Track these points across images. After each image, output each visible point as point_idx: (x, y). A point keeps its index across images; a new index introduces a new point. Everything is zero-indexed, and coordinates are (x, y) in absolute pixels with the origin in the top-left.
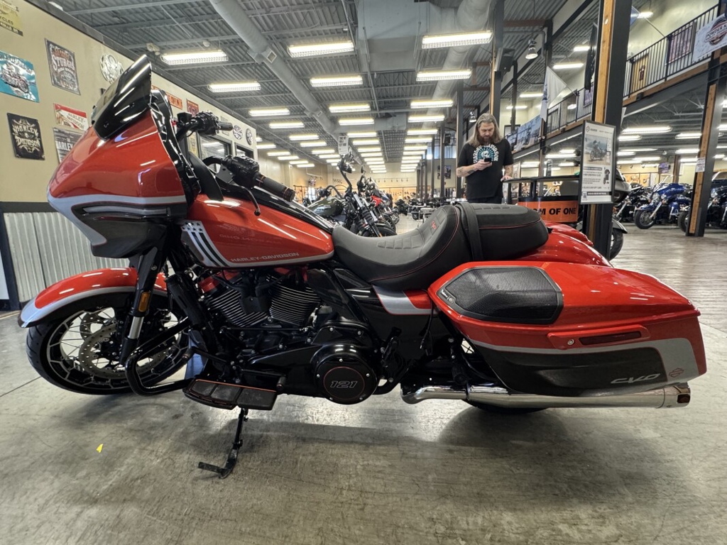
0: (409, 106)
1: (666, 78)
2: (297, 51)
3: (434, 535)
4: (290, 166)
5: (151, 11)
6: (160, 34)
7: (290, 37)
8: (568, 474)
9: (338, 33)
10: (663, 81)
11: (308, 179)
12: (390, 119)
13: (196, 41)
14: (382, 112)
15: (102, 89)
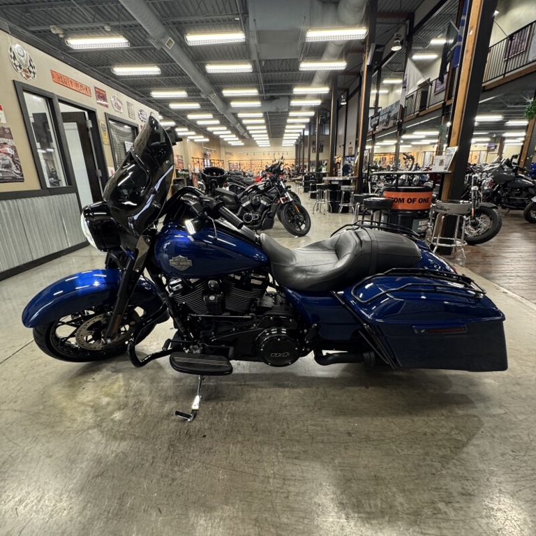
0: (292, 90)
1: (504, 74)
2: (194, 39)
4: (188, 141)
6: (62, 16)
9: (229, 21)
10: (502, 77)
11: (203, 151)
13: (98, 25)
14: (268, 95)
15: (14, 81)
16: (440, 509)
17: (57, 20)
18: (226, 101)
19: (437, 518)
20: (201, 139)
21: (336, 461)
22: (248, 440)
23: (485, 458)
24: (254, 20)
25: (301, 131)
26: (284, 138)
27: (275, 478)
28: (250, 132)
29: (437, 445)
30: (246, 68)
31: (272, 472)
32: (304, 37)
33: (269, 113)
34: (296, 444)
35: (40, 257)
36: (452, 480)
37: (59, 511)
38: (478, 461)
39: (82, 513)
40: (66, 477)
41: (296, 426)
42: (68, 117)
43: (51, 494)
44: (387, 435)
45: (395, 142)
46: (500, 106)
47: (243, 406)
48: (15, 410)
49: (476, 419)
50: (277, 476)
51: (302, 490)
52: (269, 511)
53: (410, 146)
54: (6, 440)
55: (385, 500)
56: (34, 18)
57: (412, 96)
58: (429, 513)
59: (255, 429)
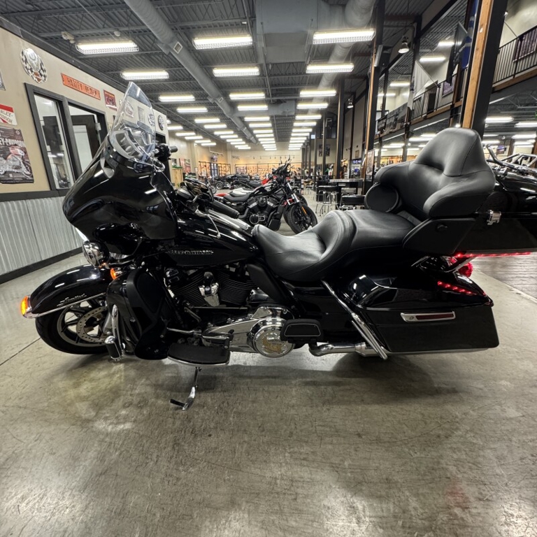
0: (299, 93)
1: (515, 75)
2: (203, 43)
4: (195, 145)
9: (237, 25)
10: (512, 78)
11: (210, 155)
12: (281, 105)
13: (107, 31)
14: (275, 98)
15: (25, 84)
16: (456, 515)
17: (68, 26)
18: (233, 105)
19: (453, 524)
20: (208, 143)
21: (346, 463)
22: (255, 440)
23: (503, 463)
24: (262, 23)
25: (308, 134)
26: (291, 142)
27: (282, 479)
28: (257, 136)
29: (451, 448)
30: (253, 71)
31: (279, 473)
32: (311, 39)
33: (276, 116)
34: (304, 444)
35: (48, 257)
36: (468, 485)
37: (61, 509)
38: (495, 465)
39: (84, 511)
40: (69, 474)
41: (304, 427)
42: (78, 120)
43: (53, 491)
44: (399, 437)
45: (403, 144)
46: (510, 107)
47: (250, 405)
48: (20, 407)
49: (492, 421)
50: (285, 478)
51: (311, 492)
52: (277, 513)
53: (418, 149)
54: (10, 437)
55: (397, 503)
56: (45, 24)
57: (420, 99)
58: (445, 518)
59: (261, 429)
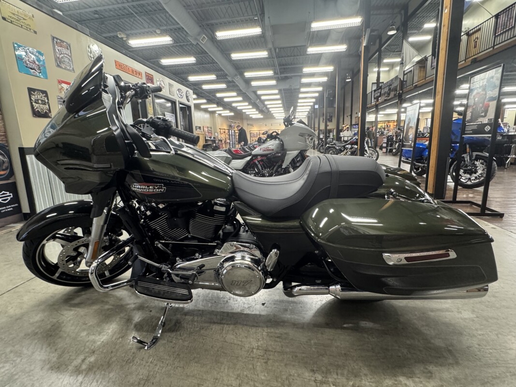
0: (302, 70)
1: (493, 47)
2: (221, 35)
3: (314, 381)
4: (216, 115)
5: (120, 9)
6: (126, 25)
7: (217, 24)
8: (408, 342)
9: (250, 20)
10: (492, 49)
11: (229, 123)
12: (288, 80)
13: (151, 30)
14: (282, 75)
17: (122, 28)
18: (248, 81)
20: (227, 113)
21: (312, 342)
24: (269, 18)
25: (312, 104)
26: (297, 110)
27: (258, 349)
28: (268, 106)
30: (263, 54)
32: (310, 27)
33: (284, 90)
34: (280, 327)
36: (415, 362)
52: (250, 370)
56: (106, 28)
57: (411, 71)
